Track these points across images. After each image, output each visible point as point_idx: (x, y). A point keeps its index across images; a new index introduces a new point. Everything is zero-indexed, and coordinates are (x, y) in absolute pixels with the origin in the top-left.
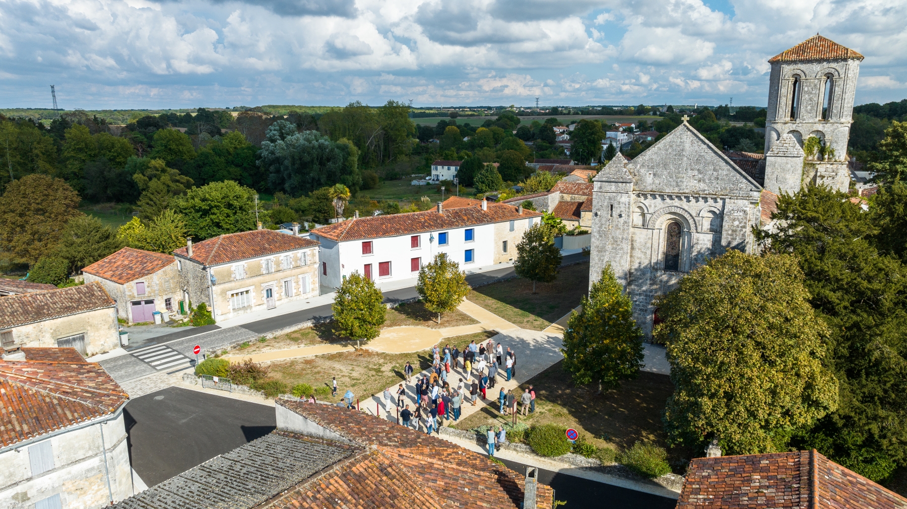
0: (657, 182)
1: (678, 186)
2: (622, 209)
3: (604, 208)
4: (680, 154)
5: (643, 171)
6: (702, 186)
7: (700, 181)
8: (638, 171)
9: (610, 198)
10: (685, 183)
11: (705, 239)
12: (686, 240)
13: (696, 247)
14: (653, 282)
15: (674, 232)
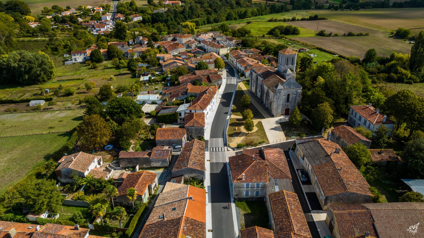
0: (287, 88)
3: (279, 94)
4: (291, 83)
5: (284, 86)
7: (293, 87)
9: (280, 92)
10: (291, 87)
11: (294, 96)
12: (291, 96)
13: (292, 97)
14: (285, 105)
15: (288, 95)
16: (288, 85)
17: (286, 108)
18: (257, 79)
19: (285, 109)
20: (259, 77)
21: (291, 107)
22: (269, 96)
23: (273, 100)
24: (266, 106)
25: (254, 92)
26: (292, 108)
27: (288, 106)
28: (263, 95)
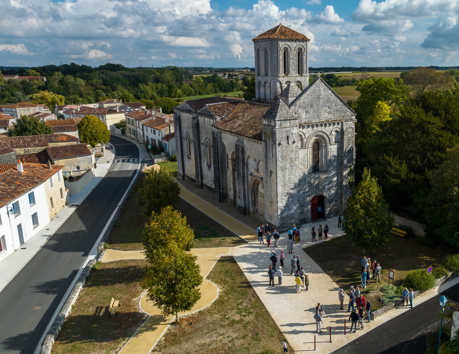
0: (308, 117)
1: (319, 118)
2: (294, 138)
3: (284, 139)
4: (319, 97)
5: (300, 110)
6: (330, 116)
7: (329, 113)
9: (287, 132)
10: (322, 116)
11: (334, 148)
13: (330, 154)
14: (309, 182)
15: (316, 147)
16: (312, 106)
17: (313, 195)
18: (197, 127)
19: (310, 200)
20: (201, 119)
21: (330, 189)
22: (245, 164)
23: (262, 174)
24: (240, 202)
25: (193, 177)
27: (318, 188)
28: (224, 171)
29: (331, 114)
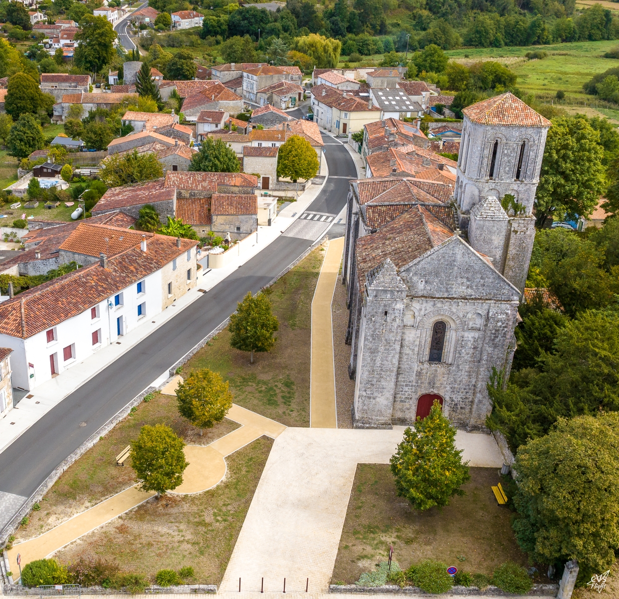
0: (429, 288)
1: (447, 291)
2: (397, 315)
3: (379, 315)
4: (451, 264)
5: (415, 278)
6: (470, 291)
7: (468, 287)
8: (411, 278)
9: (385, 306)
10: (454, 289)
11: (470, 336)
12: (451, 337)
13: (461, 343)
14: (419, 374)
15: (439, 329)
16: (437, 274)
17: (423, 391)
19: (415, 397)
21: (453, 390)
26: (457, 398)
27: (432, 383)
29: (473, 289)
